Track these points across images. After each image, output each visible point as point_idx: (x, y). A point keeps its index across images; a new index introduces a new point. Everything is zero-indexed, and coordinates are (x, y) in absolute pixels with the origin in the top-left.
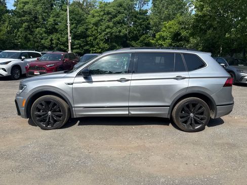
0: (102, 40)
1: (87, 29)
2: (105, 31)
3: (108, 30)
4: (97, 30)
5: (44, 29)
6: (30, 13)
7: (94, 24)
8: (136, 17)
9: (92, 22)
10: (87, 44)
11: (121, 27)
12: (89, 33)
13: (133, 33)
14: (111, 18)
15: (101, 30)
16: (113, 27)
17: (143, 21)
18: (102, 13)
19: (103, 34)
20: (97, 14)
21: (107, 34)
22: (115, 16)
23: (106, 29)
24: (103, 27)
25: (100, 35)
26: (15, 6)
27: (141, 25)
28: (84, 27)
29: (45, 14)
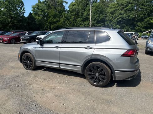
0: (115, 23)
1: (105, 17)
2: (118, 17)
3: (120, 16)
4: (112, 16)
5: (82, 19)
6: (75, 10)
7: (111, 13)
8: (143, 5)
9: (110, 12)
11: (130, 13)
12: (107, 19)
13: (139, 16)
14: (123, 8)
15: (115, 16)
16: (124, 13)
17: (149, 7)
18: (118, 5)
19: (116, 19)
20: (114, 6)
21: (118, 19)
22: (127, 6)
23: (119, 15)
24: (117, 15)
25: (114, 19)
26: (69, 7)
27: (146, 10)
28: (104, 15)
29: (82, 10)
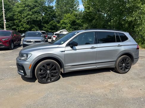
0: (25, 23)
1: (14, 15)
2: (27, 17)
3: (28, 17)
4: (21, 16)
7: (18, 12)
8: (46, 10)
9: (17, 11)
10: (14, 25)
11: (37, 15)
12: (15, 17)
13: (45, 19)
15: (24, 16)
16: (32, 15)
17: (51, 13)
18: (24, 5)
19: (25, 19)
20: (20, 6)
21: (27, 19)
22: (33, 8)
23: (27, 15)
24: (25, 15)
25: (23, 19)
27: (50, 15)
28: (12, 13)
